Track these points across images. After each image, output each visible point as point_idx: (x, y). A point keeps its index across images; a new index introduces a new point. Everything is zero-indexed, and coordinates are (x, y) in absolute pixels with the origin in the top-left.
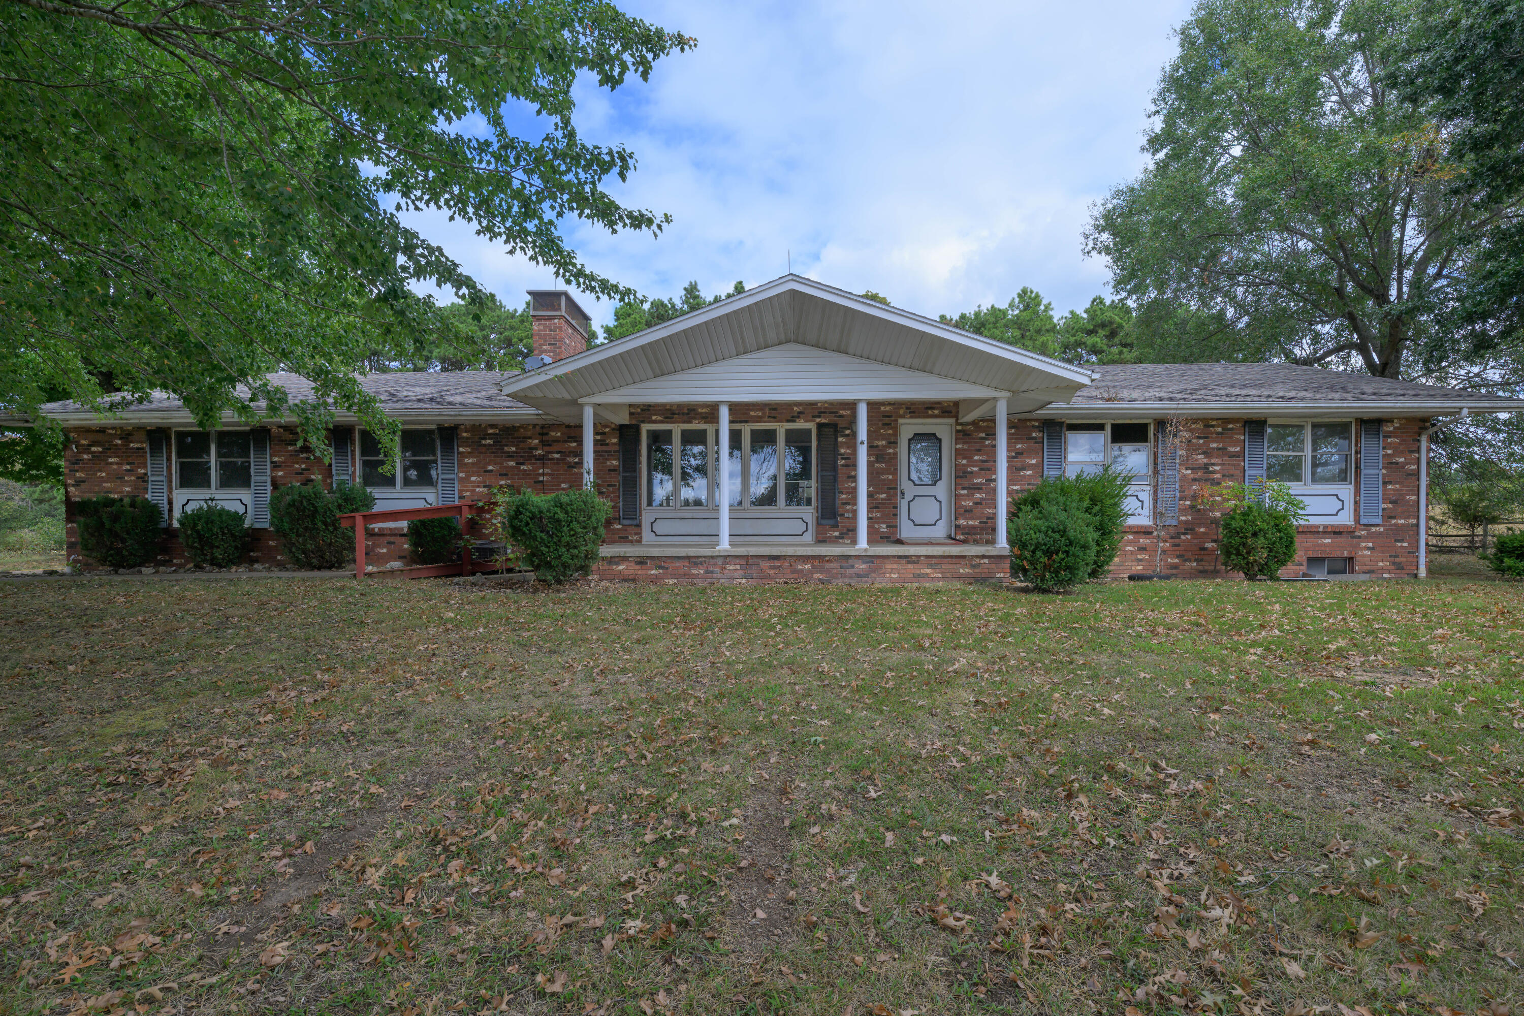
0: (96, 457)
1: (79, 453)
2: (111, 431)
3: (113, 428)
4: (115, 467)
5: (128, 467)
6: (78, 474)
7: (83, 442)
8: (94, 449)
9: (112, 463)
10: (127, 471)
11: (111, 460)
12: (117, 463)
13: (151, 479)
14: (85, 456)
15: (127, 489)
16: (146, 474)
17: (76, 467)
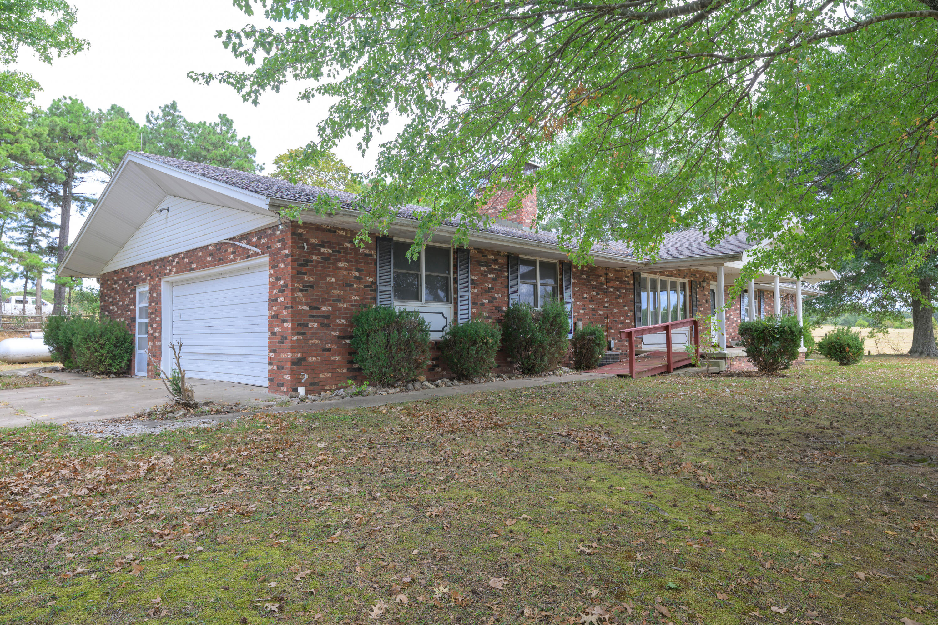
0: (326, 258)
1: (309, 253)
2: (341, 233)
3: (344, 230)
4: (345, 273)
5: (357, 274)
6: (306, 278)
7: (313, 241)
8: (323, 250)
9: (341, 268)
10: (355, 277)
11: (341, 265)
12: (346, 269)
13: (379, 288)
14: (314, 258)
15: (356, 298)
16: (375, 283)
17: (304, 269)
